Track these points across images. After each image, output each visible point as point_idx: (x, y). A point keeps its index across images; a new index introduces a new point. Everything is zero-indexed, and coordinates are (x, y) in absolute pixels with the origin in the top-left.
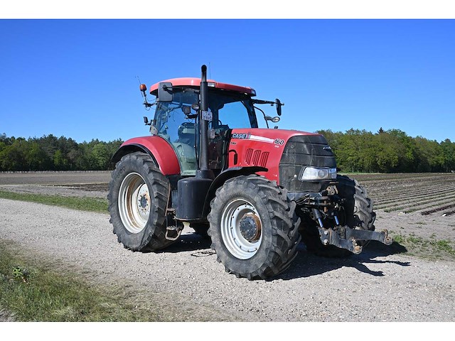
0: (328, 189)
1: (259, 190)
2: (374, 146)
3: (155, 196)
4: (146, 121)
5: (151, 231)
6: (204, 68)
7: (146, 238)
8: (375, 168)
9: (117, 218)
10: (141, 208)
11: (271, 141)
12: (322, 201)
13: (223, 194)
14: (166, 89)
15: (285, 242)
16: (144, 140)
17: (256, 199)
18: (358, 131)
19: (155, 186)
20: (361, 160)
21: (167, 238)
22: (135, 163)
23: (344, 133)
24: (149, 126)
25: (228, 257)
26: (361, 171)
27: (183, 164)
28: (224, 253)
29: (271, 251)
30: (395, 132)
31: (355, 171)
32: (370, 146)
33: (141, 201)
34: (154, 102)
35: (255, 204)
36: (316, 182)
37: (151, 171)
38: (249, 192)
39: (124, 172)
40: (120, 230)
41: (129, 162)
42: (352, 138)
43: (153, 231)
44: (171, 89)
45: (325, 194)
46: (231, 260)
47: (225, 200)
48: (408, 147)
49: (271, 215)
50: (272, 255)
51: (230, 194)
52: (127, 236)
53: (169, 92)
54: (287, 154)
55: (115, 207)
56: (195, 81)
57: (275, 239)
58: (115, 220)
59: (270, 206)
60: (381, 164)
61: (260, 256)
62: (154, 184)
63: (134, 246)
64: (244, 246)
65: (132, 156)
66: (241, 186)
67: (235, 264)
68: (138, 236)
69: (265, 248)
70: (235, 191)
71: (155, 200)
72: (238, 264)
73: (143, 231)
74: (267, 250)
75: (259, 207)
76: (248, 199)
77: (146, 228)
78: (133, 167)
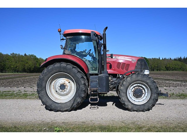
1: (149, 78)
2: (24, 61)
3: (83, 83)
5: (79, 100)
6: (107, 28)
8: (24, 71)
10: (61, 90)
13: (129, 80)
18: (16, 54)
20: (18, 67)
22: (65, 68)
23: (10, 54)
26: (18, 72)
30: (32, 55)
31: (15, 72)
32: (22, 61)
33: (60, 87)
42: (13, 57)
48: (37, 62)
49: (156, 86)
51: (133, 80)
52: (57, 105)
57: (157, 95)
59: (154, 83)
60: (27, 69)
62: (81, 78)
64: (137, 100)
65: (62, 65)
66: (140, 77)
67: (137, 107)
68: (68, 104)
69: (153, 99)
70: (136, 79)
71: (83, 85)
72: (139, 107)
73: (72, 101)
74: (154, 99)
75: (150, 84)
76: (143, 82)
77: (75, 99)
78: (62, 70)
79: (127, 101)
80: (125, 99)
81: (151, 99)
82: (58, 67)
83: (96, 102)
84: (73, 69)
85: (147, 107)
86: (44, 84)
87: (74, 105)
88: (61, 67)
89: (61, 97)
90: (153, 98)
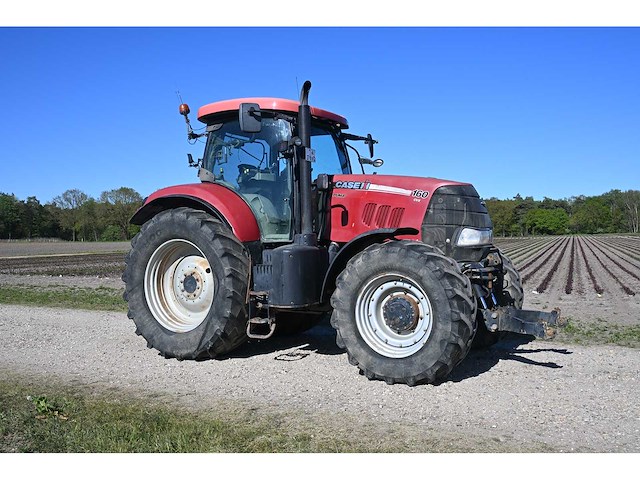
0: (488, 257)
1: (428, 260)
3: (227, 273)
4: (191, 161)
5: (218, 327)
6: (307, 86)
7: (208, 338)
9: (144, 310)
10: (186, 293)
11: (408, 193)
12: (486, 274)
13: (360, 267)
14: (251, 113)
15: (468, 330)
16: (197, 190)
17: (422, 272)
19: (225, 259)
21: (251, 336)
22: (183, 225)
24: (196, 170)
25: (370, 357)
27: (264, 226)
28: (363, 351)
29: (450, 343)
33: (185, 282)
34: (204, 131)
35: (420, 280)
36: (476, 249)
37: (217, 236)
38: (410, 263)
39: (157, 239)
40: (150, 329)
41: (172, 223)
43: (223, 327)
44: (259, 114)
45: (486, 264)
46: (378, 361)
47: (364, 275)
49: (450, 294)
50: (451, 348)
51: (374, 266)
52: (165, 337)
53: (256, 117)
54: (431, 211)
55: (140, 293)
56: (278, 103)
57: (456, 326)
58: (140, 313)
59: (446, 281)
61: (430, 351)
62: (224, 256)
63: (184, 352)
64: (393, 340)
65: (177, 214)
66: (395, 255)
67: (385, 365)
68: (191, 336)
69: (439, 339)
70: (384, 263)
71: (227, 280)
72: (390, 365)
73: (201, 328)
74: (442, 342)
75: (428, 283)
76: (407, 273)
77: (208, 323)
78: (177, 231)
79: (355, 341)
80: (349, 333)
81: (433, 342)
82: (166, 223)
83: (262, 337)
84: (203, 228)
85: (419, 370)
86: (137, 273)
87: (206, 340)
88: (174, 223)
89: (189, 313)
90: (439, 335)
